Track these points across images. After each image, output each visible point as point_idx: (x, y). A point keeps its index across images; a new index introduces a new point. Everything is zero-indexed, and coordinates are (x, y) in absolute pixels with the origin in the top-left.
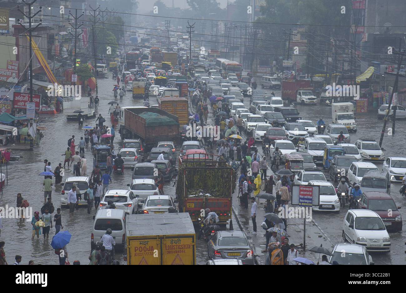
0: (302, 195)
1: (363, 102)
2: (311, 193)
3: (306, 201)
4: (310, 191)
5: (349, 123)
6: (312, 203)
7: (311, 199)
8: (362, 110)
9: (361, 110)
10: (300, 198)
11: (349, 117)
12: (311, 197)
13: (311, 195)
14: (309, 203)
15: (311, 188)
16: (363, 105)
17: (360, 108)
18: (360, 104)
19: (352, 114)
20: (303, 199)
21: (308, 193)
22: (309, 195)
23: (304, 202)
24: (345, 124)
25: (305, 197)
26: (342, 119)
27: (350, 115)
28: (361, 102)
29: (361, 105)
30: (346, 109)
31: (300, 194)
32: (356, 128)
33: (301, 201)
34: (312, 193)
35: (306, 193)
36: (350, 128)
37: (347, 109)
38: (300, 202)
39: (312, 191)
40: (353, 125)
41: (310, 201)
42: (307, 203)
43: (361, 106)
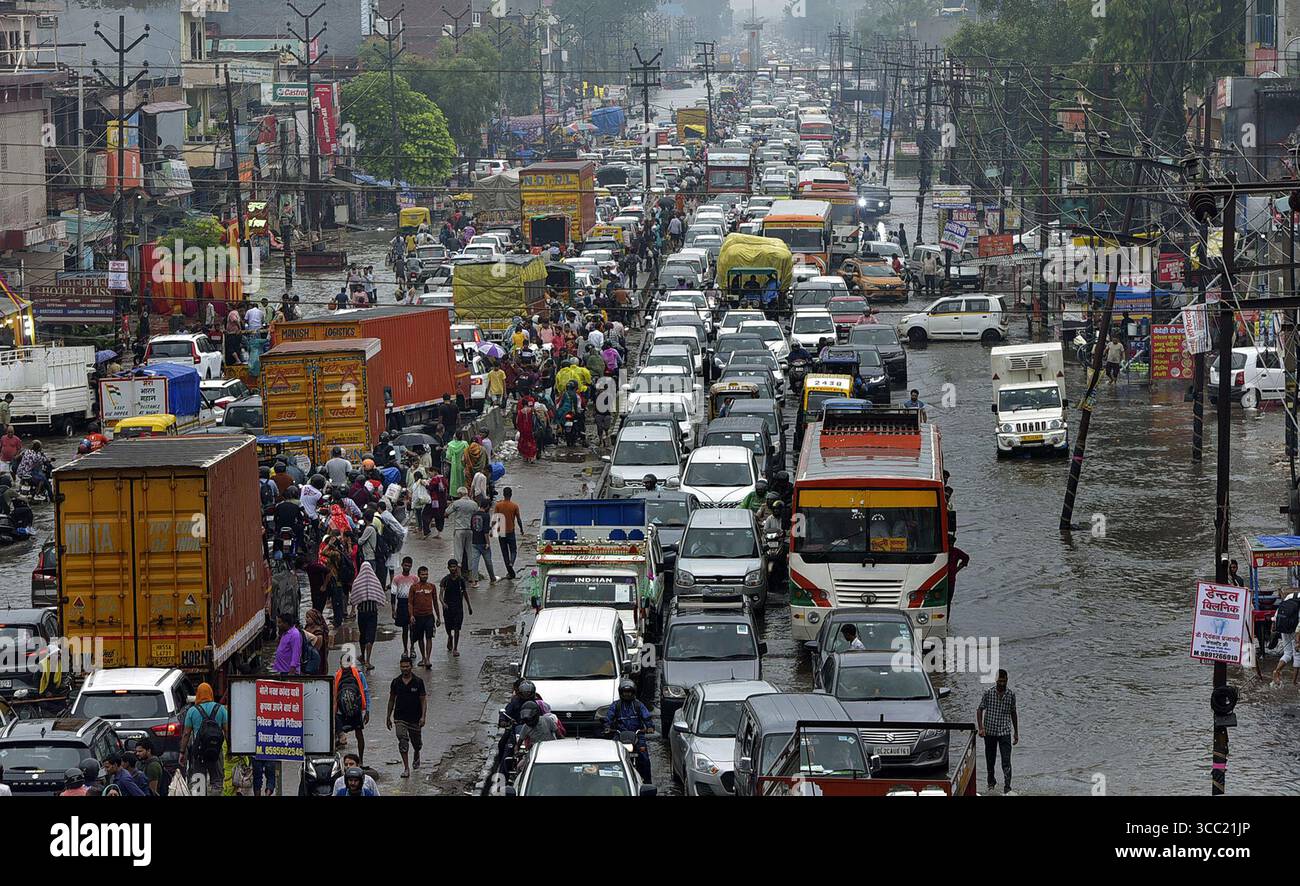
0: (267, 714)
1: (1174, 341)
2: (296, 708)
3: (279, 738)
4: (292, 700)
5: (1037, 424)
6: (300, 746)
7: (298, 732)
8: (1174, 370)
9: (1168, 372)
10: (260, 729)
11: (1043, 400)
12: (298, 724)
13: (298, 716)
14: (291, 745)
15: (298, 689)
16: (1177, 350)
17: (1166, 362)
18: (1166, 347)
19: (1056, 388)
20: (271, 730)
21: (287, 708)
22: (290, 715)
23: (274, 744)
24: (1025, 425)
25: (279, 723)
26: (1015, 407)
27: (1045, 391)
28: (1169, 340)
29: (1168, 351)
30: (1033, 367)
31: (258, 713)
32: (1063, 442)
33: (263, 737)
34: (301, 708)
35: (277, 707)
36: (1043, 441)
37: (1038, 370)
38: (258, 743)
39: (299, 700)
40: (1052, 429)
41: (296, 739)
42: (282, 745)
43: (1167, 355)
